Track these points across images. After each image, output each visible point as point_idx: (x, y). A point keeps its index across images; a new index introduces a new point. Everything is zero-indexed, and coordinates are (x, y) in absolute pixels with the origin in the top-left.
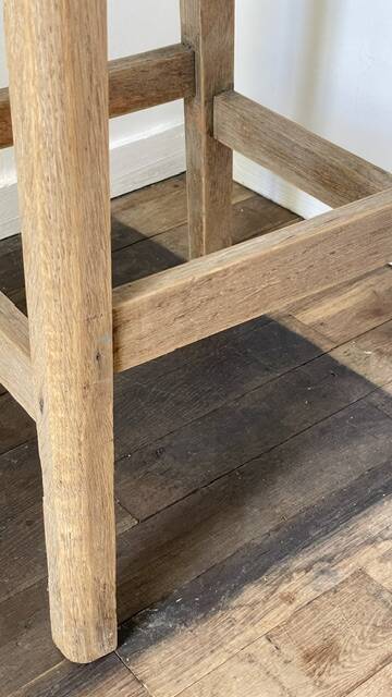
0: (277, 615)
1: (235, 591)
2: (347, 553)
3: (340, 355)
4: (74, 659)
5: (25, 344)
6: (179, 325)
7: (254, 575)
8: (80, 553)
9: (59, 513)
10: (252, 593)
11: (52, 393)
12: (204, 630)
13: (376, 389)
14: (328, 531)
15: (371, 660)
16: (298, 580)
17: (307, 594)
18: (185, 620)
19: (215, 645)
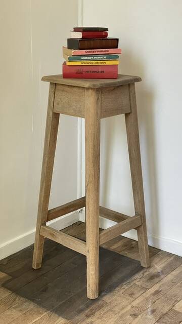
0: (122, 291)
1: (115, 288)
2: (133, 281)
3: (121, 253)
4: (92, 298)
5: (86, 244)
6: (107, 238)
7: (117, 286)
8: (94, 276)
9: (90, 270)
10: (117, 289)
11: (91, 249)
12: (112, 294)
13: (129, 258)
14: (127, 279)
15: (140, 294)
16: (125, 286)
17: (127, 288)
18: (108, 293)
19: (114, 295)
